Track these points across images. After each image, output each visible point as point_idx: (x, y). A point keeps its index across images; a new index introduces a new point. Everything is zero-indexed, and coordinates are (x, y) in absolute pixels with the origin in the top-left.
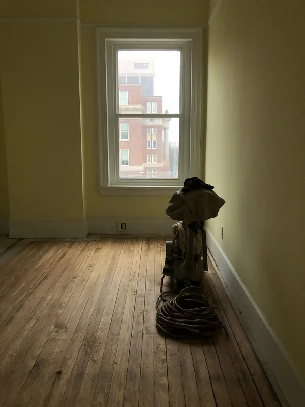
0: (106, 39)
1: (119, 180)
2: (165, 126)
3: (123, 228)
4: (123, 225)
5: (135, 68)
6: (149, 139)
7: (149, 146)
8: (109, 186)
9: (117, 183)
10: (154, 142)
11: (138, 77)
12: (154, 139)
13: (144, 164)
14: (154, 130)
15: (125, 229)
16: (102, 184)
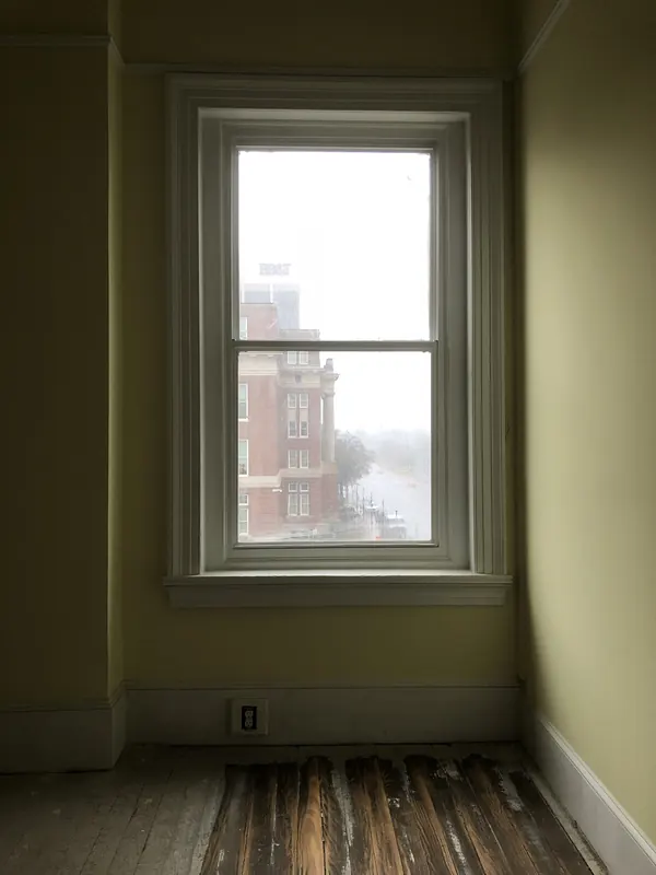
0: (203, 113)
1: (237, 554)
2: (327, 391)
3: (249, 723)
4: (249, 714)
5: (261, 273)
6: (292, 417)
7: (292, 433)
8: (203, 574)
9: (229, 560)
10: (304, 425)
11: (269, 293)
12: (304, 417)
13: (282, 471)
14: (303, 398)
15: (254, 727)
16: (176, 569)
